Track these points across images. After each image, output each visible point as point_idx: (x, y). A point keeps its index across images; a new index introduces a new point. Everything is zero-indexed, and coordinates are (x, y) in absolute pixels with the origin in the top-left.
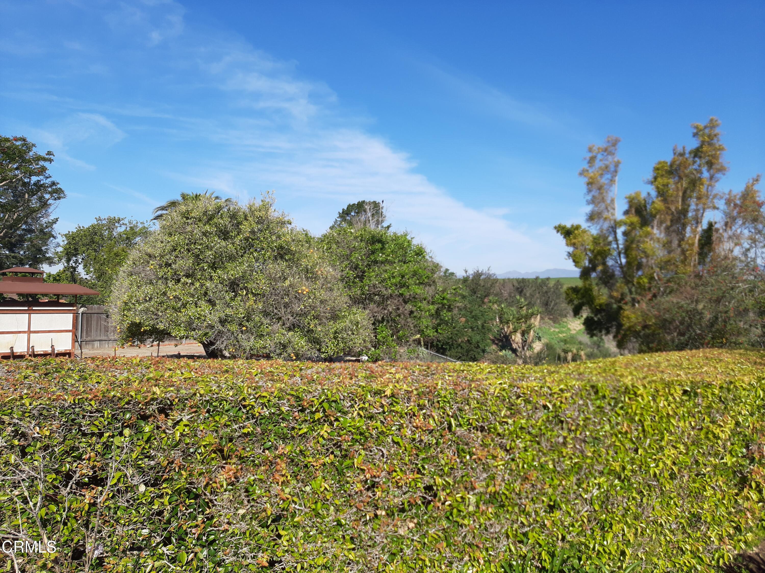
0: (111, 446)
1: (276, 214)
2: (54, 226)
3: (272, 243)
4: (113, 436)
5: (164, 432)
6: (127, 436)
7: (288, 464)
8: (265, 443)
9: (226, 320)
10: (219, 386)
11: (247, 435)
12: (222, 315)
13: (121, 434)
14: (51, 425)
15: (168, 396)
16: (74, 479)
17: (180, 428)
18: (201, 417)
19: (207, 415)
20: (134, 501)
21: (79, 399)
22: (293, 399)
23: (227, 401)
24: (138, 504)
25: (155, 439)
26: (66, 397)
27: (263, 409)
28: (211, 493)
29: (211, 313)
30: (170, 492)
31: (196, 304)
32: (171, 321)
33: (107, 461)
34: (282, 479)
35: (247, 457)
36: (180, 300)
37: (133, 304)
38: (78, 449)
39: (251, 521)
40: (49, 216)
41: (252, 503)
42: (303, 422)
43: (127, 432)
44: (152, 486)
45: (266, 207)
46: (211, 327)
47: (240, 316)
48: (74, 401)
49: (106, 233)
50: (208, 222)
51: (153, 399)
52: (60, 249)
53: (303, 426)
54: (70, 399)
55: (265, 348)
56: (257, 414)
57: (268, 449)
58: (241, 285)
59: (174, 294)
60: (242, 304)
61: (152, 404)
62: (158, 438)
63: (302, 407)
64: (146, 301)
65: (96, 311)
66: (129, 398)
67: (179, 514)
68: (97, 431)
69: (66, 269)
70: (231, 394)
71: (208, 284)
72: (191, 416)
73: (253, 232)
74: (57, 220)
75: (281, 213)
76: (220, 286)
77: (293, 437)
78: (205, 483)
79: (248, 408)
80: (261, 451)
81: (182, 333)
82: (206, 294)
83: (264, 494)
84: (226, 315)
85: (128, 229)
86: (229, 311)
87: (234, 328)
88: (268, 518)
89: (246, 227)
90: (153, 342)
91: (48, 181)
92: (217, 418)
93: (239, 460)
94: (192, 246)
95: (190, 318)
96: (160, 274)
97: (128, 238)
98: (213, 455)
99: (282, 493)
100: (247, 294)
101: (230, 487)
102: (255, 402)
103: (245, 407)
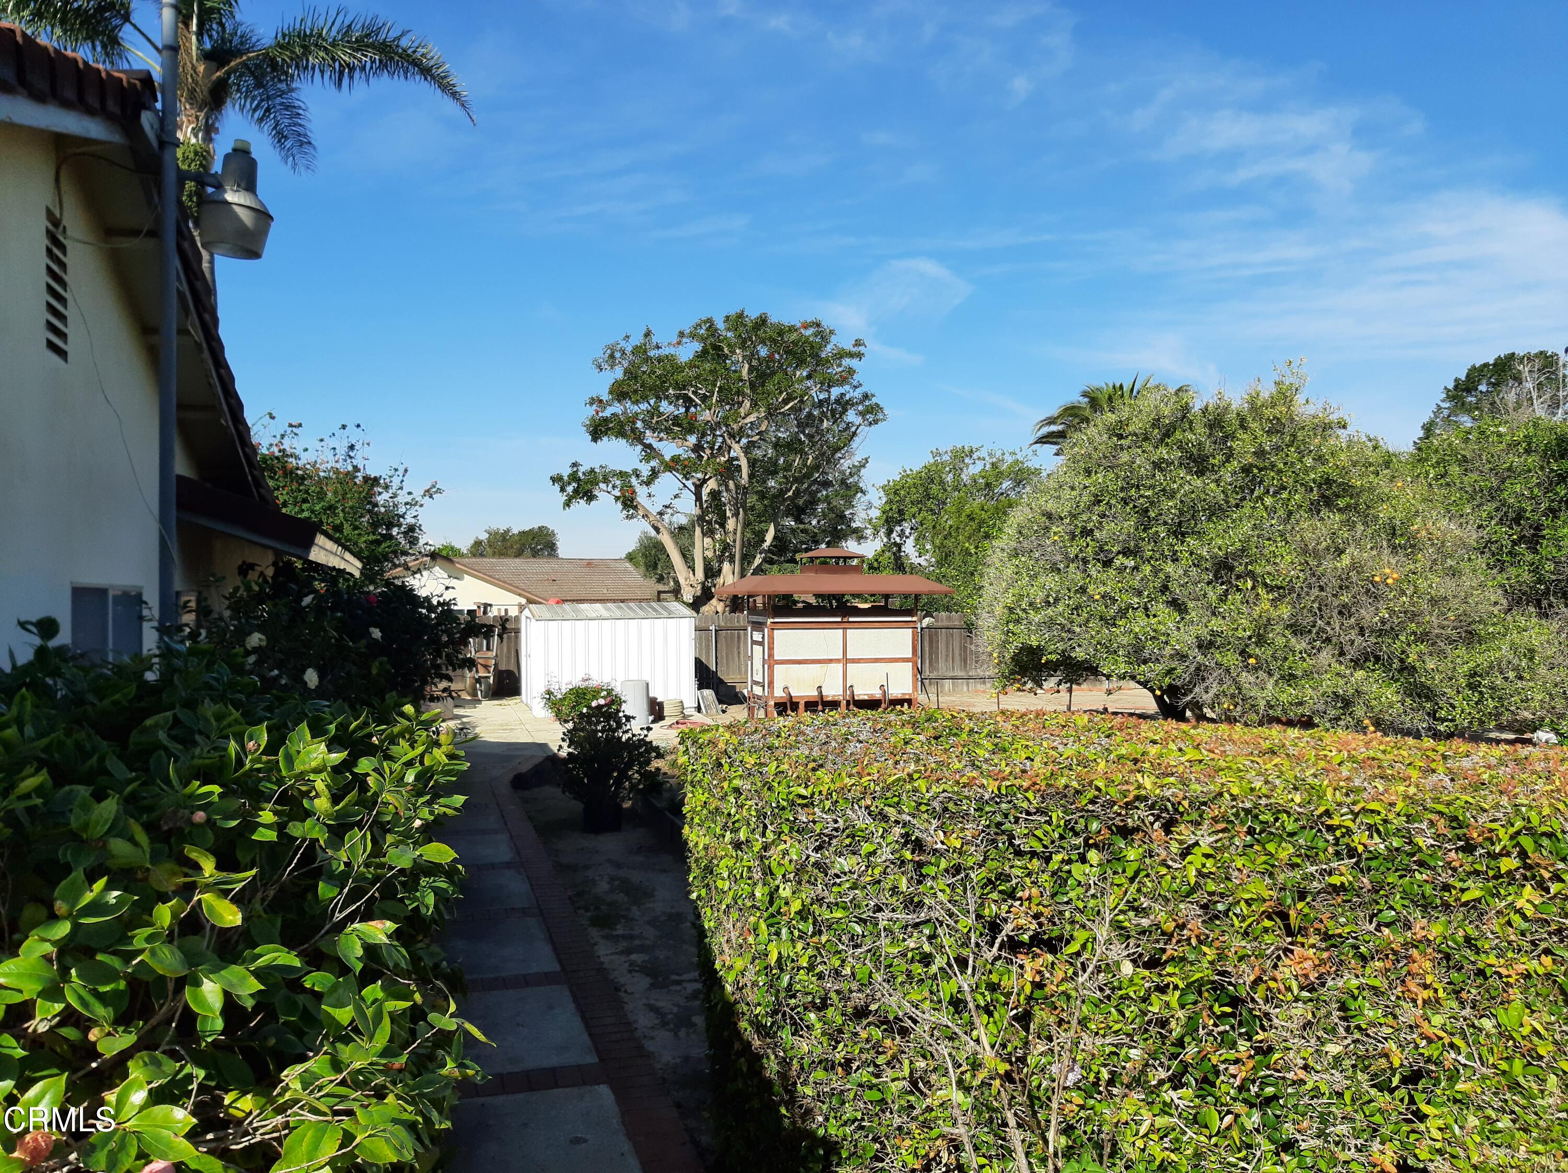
0: (1066, 881)
1: (1311, 410)
2: (863, 471)
3: (1306, 473)
4: (1069, 862)
5: (1164, 863)
6: (1095, 863)
7: (1436, 963)
8: (1380, 911)
9: (1211, 644)
10: (1267, 782)
11: (1337, 889)
12: (1204, 633)
13: (1083, 859)
14: (963, 829)
15: (1168, 793)
16: (1004, 933)
17: (1196, 859)
18: (1237, 841)
19: (1249, 838)
20: (1113, 989)
21: (1007, 787)
22: (1441, 823)
23: (1289, 814)
24: (1121, 997)
25: (1148, 876)
26: (985, 782)
27: (1371, 836)
28: (1266, 1001)
29: (1178, 628)
30: (1181, 985)
31: (1146, 609)
32: (1099, 643)
33: (1062, 908)
34: (1427, 994)
35: (1340, 936)
36: (1114, 601)
37: (1024, 610)
38: (1008, 878)
39: (1354, 1072)
40: (853, 454)
41: (1357, 1035)
42: (1469, 874)
43: (1093, 856)
44: (1147, 966)
45: (1284, 396)
46: (1182, 657)
47: (1240, 633)
48: (999, 789)
49: (949, 478)
50: (1162, 440)
51: (1137, 798)
52: (875, 513)
53: (1470, 883)
54: (992, 786)
55: (1301, 704)
56: (1360, 849)
57: (1388, 925)
58: (1240, 569)
59: (1102, 589)
60: (1244, 609)
61: (1138, 808)
62: (1152, 873)
63: (1467, 840)
64: (1048, 604)
65: (945, 624)
66: (1094, 792)
67: (1201, 1032)
68: (1040, 849)
69: (887, 547)
70: (1298, 799)
71: (1169, 568)
72: (1215, 837)
73: (1260, 453)
74: (866, 460)
75: (1320, 406)
76: (1194, 572)
77: (1446, 906)
78: (1252, 978)
79: (1338, 833)
80: (1372, 928)
81: (1123, 668)
82: (1165, 589)
83: (1382, 1021)
84: (1213, 633)
85: (988, 467)
86: (1216, 624)
87: (1231, 659)
88: (1394, 1071)
89: (1244, 446)
90: (1059, 684)
91: (857, 394)
92: (1271, 847)
93: (1323, 940)
94: (1133, 491)
95: (1136, 637)
96: (1073, 552)
97: (988, 485)
98: (1267, 923)
99: (1425, 1024)
100: (1253, 588)
101: (1305, 994)
102: (1354, 821)
103: (1330, 829)
